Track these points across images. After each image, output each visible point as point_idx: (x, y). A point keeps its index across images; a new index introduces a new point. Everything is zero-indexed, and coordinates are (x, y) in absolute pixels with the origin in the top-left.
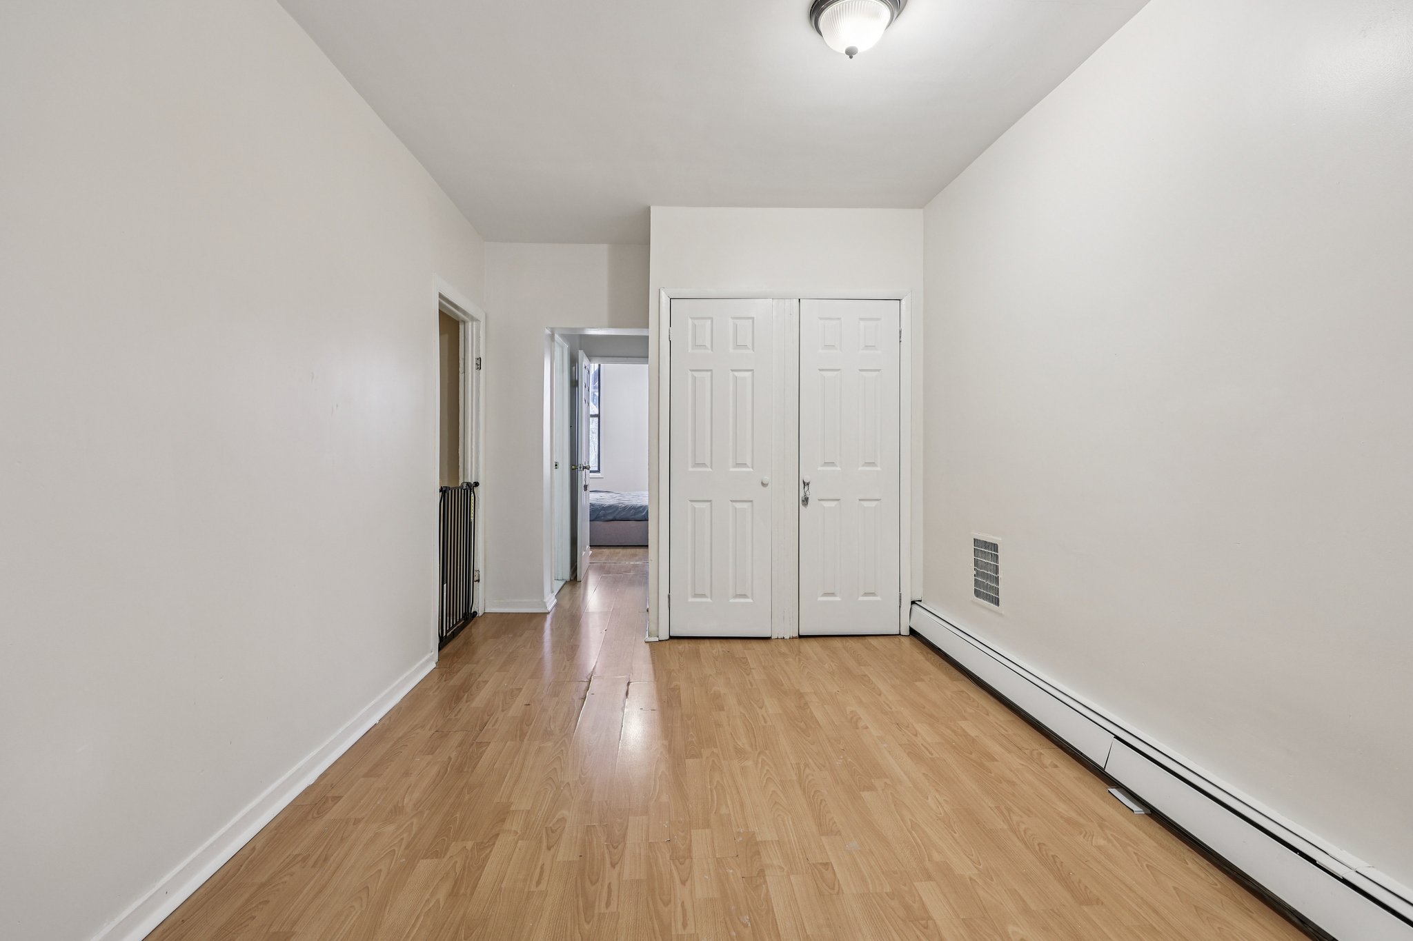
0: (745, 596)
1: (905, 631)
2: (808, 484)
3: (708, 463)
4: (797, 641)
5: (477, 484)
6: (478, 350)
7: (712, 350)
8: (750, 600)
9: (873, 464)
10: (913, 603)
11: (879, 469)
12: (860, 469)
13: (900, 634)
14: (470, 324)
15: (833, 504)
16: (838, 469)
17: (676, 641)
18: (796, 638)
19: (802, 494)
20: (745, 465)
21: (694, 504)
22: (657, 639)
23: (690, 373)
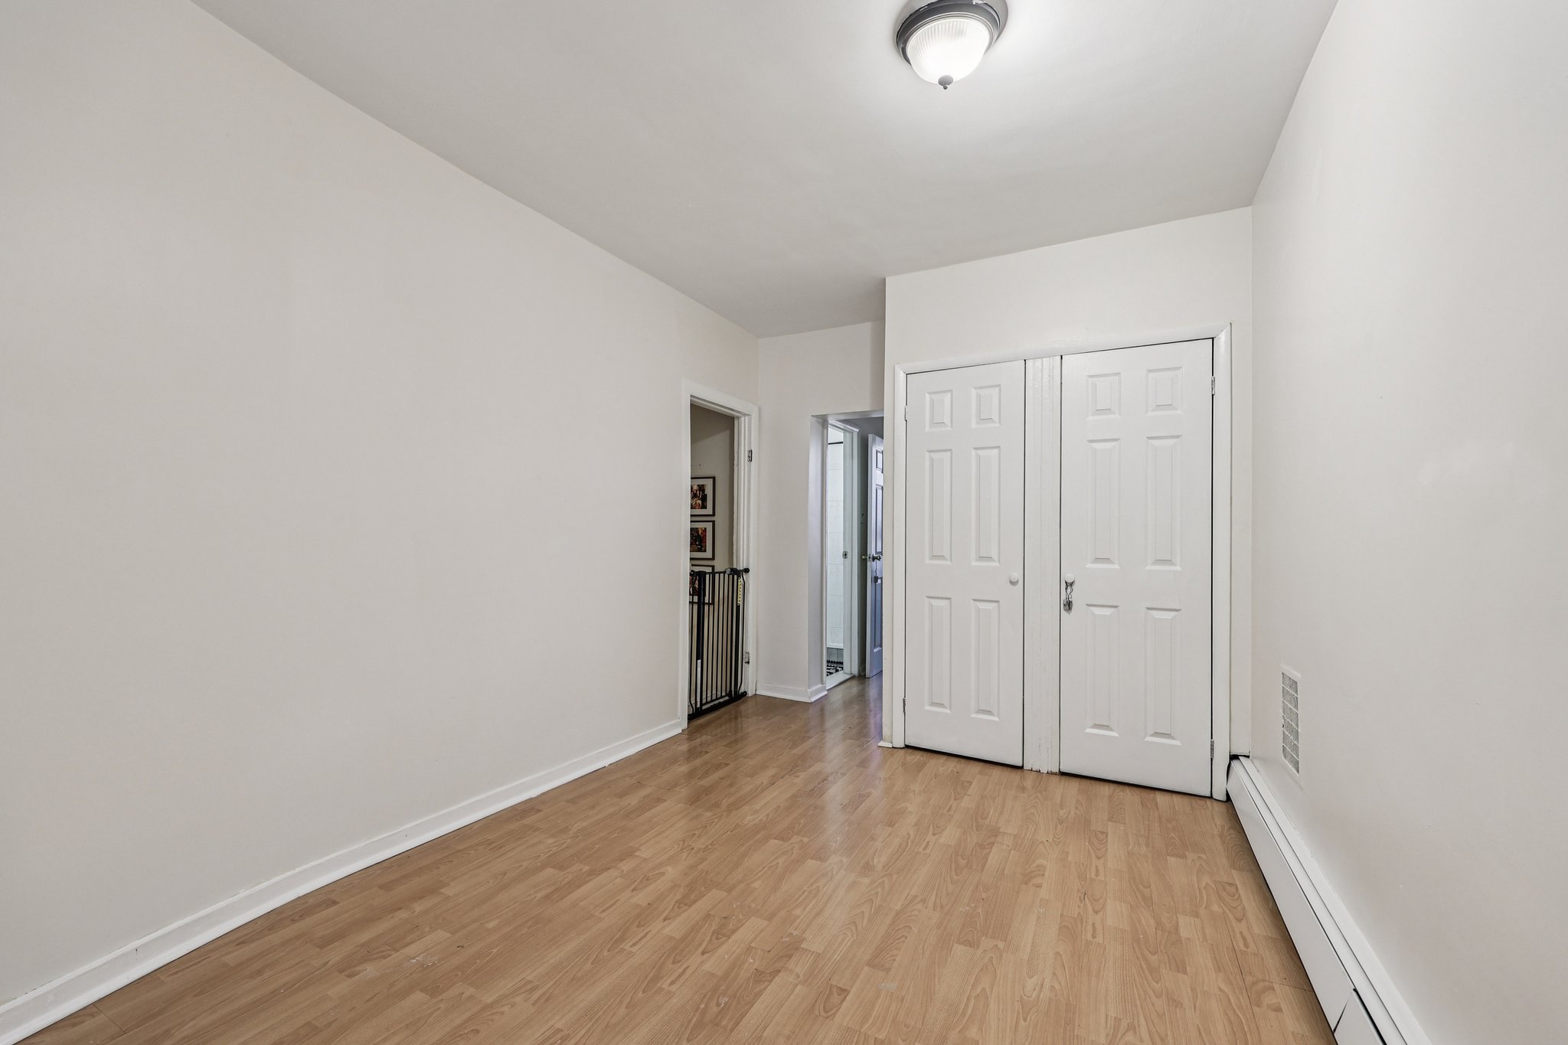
0: (989, 713)
1: (1219, 795)
2: (1072, 584)
3: (947, 556)
4: (1056, 779)
5: (747, 571)
6: (750, 443)
7: (952, 427)
8: (996, 719)
9: (1169, 562)
10: (1234, 757)
11: (1178, 568)
12: (1149, 567)
13: (1211, 797)
14: (743, 419)
15: (1108, 612)
16: (1116, 566)
17: (910, 751)
18: (1055, 774)
19: (1063, 597)
20: (989, 559)
21: (931, 600)
22: (890, 745)
23: (927, 454)
